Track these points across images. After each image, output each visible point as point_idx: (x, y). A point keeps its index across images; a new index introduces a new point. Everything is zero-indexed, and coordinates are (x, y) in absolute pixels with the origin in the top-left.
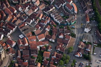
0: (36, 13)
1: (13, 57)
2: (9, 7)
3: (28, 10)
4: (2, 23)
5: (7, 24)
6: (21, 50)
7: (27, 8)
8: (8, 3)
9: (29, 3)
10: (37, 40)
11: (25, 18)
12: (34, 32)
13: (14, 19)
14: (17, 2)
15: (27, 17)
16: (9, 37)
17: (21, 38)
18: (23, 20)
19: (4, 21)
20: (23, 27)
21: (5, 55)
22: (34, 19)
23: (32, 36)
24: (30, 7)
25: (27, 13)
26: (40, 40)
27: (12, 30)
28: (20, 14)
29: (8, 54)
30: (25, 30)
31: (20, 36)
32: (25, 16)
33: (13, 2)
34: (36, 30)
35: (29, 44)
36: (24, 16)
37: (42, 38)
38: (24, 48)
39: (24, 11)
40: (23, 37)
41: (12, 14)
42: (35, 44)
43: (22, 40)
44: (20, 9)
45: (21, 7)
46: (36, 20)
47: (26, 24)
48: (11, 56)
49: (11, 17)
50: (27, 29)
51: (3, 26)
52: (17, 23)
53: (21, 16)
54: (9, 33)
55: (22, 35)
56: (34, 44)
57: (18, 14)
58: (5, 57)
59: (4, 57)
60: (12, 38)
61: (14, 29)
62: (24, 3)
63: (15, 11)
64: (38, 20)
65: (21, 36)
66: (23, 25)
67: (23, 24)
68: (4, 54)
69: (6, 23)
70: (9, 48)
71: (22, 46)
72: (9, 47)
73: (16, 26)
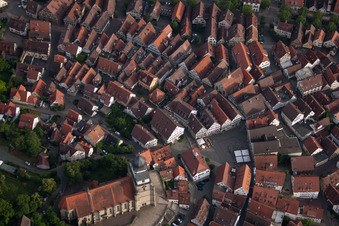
0: (334, 93)
1: (180, 216)
2: (251, 40)
3: (309, 73)
4: (202, 87)
5: (215, 96)
6: (214, 201)
7: (309, 65)
8: (255, 29)
9: (328, 50)
10: (289, 190)
11: (283, 100)
12: (290, 157)
13: (245, 90)
14: (289, 34)
15: (294, 97)
16: (201, 142)
17: (239, 160)
18: (274, 102)
19: (213, 83)
20: (260, 126)
21: (152, 200)
22: (312, 113)
23: (274, 169)
24: (322, 65)
25: (300, 84)
26: (297, 195)
27: (221, 123)
28: (276, 80)
29: (166, 197)
30: (262, 139)
31: (237, 153)
32: (288, 93)
33: (275, 28)
34: (300, 154)
35: (251, 191)
36: (284, 89)
37: (307, 189)
38: (227, 200)
39: (294, 73)
40: (247, 159)
41: (249, 68)
42: (271, 200)
43: (234, 170)
44: (285, 61)
45: (292, 55)
46: (318, 118)
47: (276, 122)
48: (174, 208)
49: (240, 80)
50: (273, 139)
51: (199, 96)
52: (247, 106)
53: (274, 87)
54: (208, 128)
55: (245, 152)
56: (268, 199)
57: (267, 76)
58: (152, 205)
59: (148, 203)
60: (210, 150)
61: (228, 122)
62: (308, 45)
63: (265, 64)
64: (326, 121)
65: (241, 155)
66: (263, 120)
67: (267, 119)
68: (148, 192)
69: (215, 92)
70: (179, 181)
71: (224, 188)
72: (181, 177)
73: (238, 117)
